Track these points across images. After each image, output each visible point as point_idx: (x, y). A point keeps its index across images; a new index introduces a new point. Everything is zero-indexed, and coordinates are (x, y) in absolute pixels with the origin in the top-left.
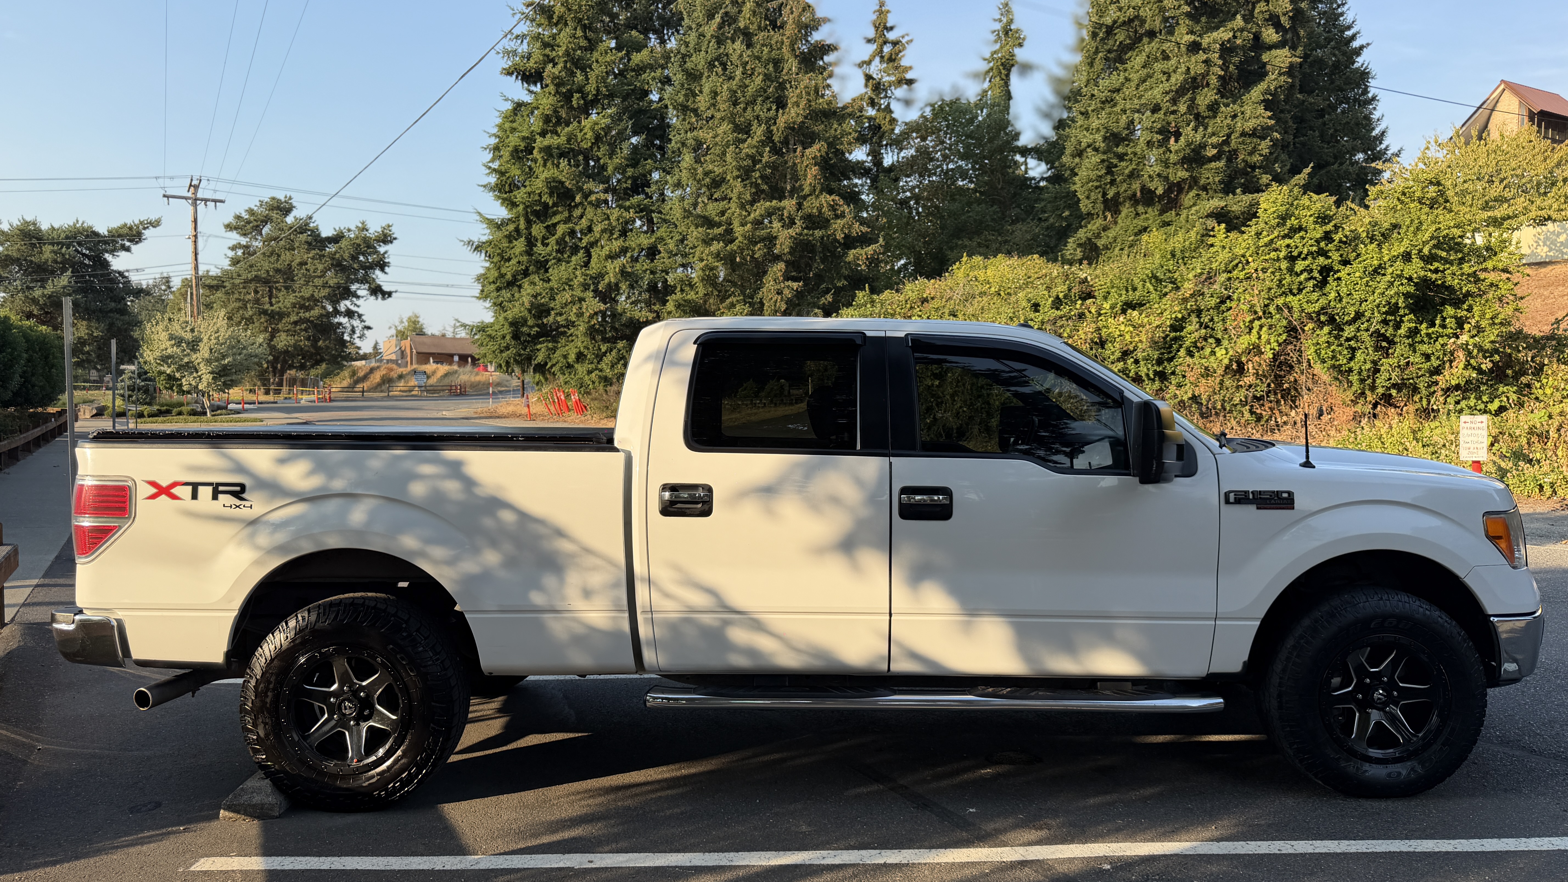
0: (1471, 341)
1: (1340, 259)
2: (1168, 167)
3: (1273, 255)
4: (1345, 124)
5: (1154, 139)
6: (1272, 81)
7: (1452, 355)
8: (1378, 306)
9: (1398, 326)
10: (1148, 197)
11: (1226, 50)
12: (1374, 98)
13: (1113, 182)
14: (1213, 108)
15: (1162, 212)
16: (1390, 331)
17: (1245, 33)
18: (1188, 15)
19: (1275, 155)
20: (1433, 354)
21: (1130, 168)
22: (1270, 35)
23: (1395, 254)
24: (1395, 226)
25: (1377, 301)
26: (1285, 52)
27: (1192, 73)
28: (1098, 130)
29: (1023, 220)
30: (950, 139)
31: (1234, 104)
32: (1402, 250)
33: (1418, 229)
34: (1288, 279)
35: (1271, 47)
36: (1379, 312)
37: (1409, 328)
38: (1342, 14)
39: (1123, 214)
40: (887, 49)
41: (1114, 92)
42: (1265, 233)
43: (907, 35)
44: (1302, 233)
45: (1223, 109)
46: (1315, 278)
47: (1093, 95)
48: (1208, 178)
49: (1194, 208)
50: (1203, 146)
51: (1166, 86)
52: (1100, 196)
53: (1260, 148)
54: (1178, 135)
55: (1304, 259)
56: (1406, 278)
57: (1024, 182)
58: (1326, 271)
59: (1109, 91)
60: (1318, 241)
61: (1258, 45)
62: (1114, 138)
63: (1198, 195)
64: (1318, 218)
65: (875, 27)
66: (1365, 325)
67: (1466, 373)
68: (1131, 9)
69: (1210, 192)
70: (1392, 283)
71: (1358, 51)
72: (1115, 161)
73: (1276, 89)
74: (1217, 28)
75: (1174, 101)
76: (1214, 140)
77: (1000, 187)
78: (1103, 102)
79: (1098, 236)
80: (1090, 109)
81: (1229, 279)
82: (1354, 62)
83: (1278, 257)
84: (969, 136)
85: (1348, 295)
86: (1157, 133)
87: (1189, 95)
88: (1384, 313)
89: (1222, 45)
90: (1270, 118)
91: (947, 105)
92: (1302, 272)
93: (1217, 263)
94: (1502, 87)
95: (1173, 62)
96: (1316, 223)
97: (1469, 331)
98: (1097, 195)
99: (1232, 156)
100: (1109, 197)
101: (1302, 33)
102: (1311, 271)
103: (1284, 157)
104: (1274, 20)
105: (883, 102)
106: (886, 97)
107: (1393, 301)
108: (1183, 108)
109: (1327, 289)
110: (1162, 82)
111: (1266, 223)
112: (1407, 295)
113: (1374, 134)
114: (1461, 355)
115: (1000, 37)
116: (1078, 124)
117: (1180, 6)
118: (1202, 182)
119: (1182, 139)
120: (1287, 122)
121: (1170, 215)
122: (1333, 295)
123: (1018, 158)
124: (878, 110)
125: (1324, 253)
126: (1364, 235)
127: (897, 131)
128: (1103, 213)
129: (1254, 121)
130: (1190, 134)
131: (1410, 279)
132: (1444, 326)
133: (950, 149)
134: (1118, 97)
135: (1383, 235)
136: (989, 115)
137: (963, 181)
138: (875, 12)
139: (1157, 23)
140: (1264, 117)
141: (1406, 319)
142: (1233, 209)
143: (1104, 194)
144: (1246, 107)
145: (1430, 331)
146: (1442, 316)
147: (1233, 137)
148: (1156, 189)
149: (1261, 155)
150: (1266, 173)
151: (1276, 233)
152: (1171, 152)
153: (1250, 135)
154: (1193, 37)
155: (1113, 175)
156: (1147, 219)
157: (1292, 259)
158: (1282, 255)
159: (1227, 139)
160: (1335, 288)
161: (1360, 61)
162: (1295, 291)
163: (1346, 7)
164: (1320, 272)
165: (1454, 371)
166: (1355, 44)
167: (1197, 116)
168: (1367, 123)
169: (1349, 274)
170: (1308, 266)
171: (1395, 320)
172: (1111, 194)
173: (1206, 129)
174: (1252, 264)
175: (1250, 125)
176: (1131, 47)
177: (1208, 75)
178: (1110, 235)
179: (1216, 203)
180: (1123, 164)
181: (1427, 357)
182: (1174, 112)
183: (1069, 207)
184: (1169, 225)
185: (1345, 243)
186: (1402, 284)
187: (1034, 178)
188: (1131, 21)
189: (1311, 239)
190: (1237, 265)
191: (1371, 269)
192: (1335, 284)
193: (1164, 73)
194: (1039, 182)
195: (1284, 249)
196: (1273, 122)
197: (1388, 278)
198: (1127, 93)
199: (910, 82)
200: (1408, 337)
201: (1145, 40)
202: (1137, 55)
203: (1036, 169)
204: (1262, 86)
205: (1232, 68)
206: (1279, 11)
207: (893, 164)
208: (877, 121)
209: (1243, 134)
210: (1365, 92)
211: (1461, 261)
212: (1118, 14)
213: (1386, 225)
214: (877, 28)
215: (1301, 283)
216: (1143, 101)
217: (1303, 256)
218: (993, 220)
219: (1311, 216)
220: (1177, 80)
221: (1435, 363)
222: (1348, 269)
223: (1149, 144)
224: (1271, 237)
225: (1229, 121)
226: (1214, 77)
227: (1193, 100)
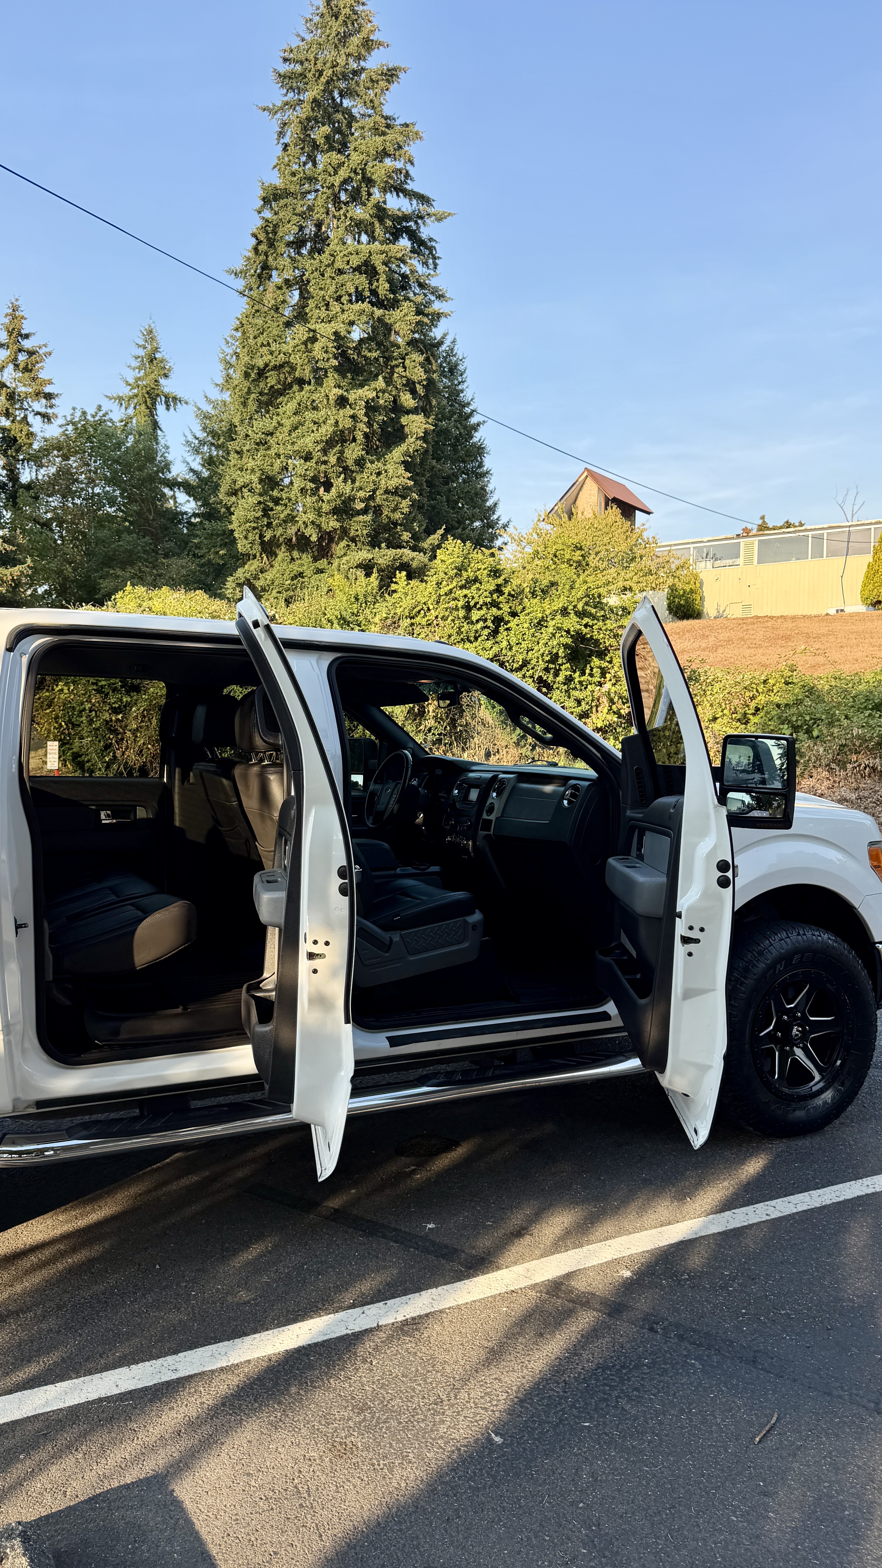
0: (613, 689)
1: (509, 610)
2: (321, 516)
3: (453, 604)
4: (466, 492)
5: (308, 487)
6: (411, 444)
7: (598, 701)
8: (542, 655)
9: (556, 675)
10: (302, 543)
11: (371, 408)
12: (487, 472)
13: (269, 525)
14: (360, 463)
15: (315, 559)
16: (550, 678)
17: (386, 395)
18: (336, 369)
19: (413, 514)
20: (584, 699)
21: (286, 513)
22: (407, 400)
23: (555, 608)
24: (553, 584)
25: (542, 651)
26: (420, 418)
27: (341, 426)
28: (253, 471)
29: (179, 555)
30: (95, 462)
31: (378, 461)
32: (560, 606)
33: (572, 588)
34: (466, 627)
35: (408, 412)
36: (543, 660)
37: (566, 676)
38: (462, 391)
39: (279, 558)
40: (22, 358)
41: (268, 435)
42: (444, 583)
43: (45, 346)
44: (478, 585)
45: (368, 465)
46: (489, 628)
47: (247, 436)
48: (357, 530)
49: (345, 558)
50: (352, 499)
51: (317, 436)
52: (257, 537)
53: (401, 506)
54: (328, 486)
55: (480, 609)
56: (565, 631)
57: (175, 516)
58: (498, 621)
59: (263, 433)
60: (491, 593)
61: (397, 408)
62: (270, 482)
63: (348, 546)
64: (491, 571)
65: (9, 332)
66: (531, 672)
67: (609, 717)
68: (282, 355)
69: (359, 544)
70: (554, 635)
71: (476, 427)
72: (271, 504)
73: (414, 451)
74: (362, 386)
75: (325, 452)
76: (361, 494)
77: (151, 518)
78: (257, 444)
79: (256, 578)
80: (245, 449)
81: (412, 624)
82: (472, 437)
83: (456, 606)
84: (116, 461)
85: (517, 644)
86: (310, 481)
87: (338, 448)
88: (547, 662)
89: (367, 402)
90: (408, 479)
91: (91, 425)
92: (477, 621)
93: (402, 609)
94: (586, 474)
95: (323, 413)
96: (489, 576)
97: (610, 680)
98: (254, 536)
99: (378, 510)
100: (266, 539)
101: (434, 402)
102: (485, 620)
103: (420, 517)
104: (410, 386)
105: (20, 415)
106: (21, 408)
107: (555, 651)
108: (333, 460)
109: (499, 637)
110: (313, 431)
111: (446, 574)
112: (566, 646)
113: (488, 504)
114: (605, 700)
115: (143, 364)
116: (232, 463)
117: (328, 359)
118: (352, 533)
119: (333, 490)
120: (422, 484)
121: (322, 563)
122: (504, 644)
123: (166, 490)
124: (13, 421)
125: (495, 604)
126: (527, 590)
127: (36, 446)
128: (261, 554)
129: (396, 480)
130: (340, 485)
131: (568, 632)
132: (591, 675)
133: (95, 473)
134: (272, 441)
135: (542, 591)
136: (136, 442)
137: (110, 507)
138: (6, 315)
139: (307, 372)
140: (404, 478)
141: (563, 668)
142: (379, 562)
143: (261, 536)
144: (388, 466)
145: (582, 679)
146: (590, 667)
147: (378, 493)
148: (310, 536)
149: (403, 513)
150: (406, 531)
151: (454, 584)
152: (323, 501)
153: (393, 494)
154: (340, 391)
155: (269, 517)
156: (302, 565)
157: (468, 608)
158: (460, 604)
159: (373, 495)
160: (505, 638)
161: (477, 436)
162: (472, 639)
163: (466, 384)
164: (493, 622)
165: (600, 715)
166: (474, 420)
167: (346, 469)
168: (482, 494)
169: (517, 625)
170: (484, 615)
171: (555, 667)
172: (268, 536)
173: (353, 482)
174: (432, 611)
175: (393, 483)
176: (281, 393)
177: (355, 430)
178: (268, 578)
179: (364, 555)
180: (279, 508)
181: (579, 702)
182: (325, 463)
183: (224, 545)
184: (322, 572)
185: (513, 596)
186: (562, 636)
187: (186, 513)
188: (282, 366)
189: (486, 591)
190: (419, 612)
191: (536, 621)
192: (505, 633)
193: (315, 423)
194: (190, 517)
195: (462, 599)
196: (412, 483)
197: (551, 630)
198: (280, 438)
199: (49, 396)
200: (564, 684)
201: (296, 387)
202: (288, 401)
203: (186, 504)
204: (403, 447)
205: (376, 426)
206: (415, 378)
207: (32, 481)
208: (13, 432)
209: (387, 492)
210: (481, 465)
211: (605, 618)
212: (270, 357)
213: (545, 582)
214: (10, 333)
215: (476, 631)
216: (296, 448)
217: (478, 606)
218: (145, 552)
219: (485, 569)
220: (327, 431)
221: (584, 707)
222: (516, 620)
223: (303, 491)
224: (451, 587)
225: (374, 477)
226: (360, 434)
227: (342, 452)
